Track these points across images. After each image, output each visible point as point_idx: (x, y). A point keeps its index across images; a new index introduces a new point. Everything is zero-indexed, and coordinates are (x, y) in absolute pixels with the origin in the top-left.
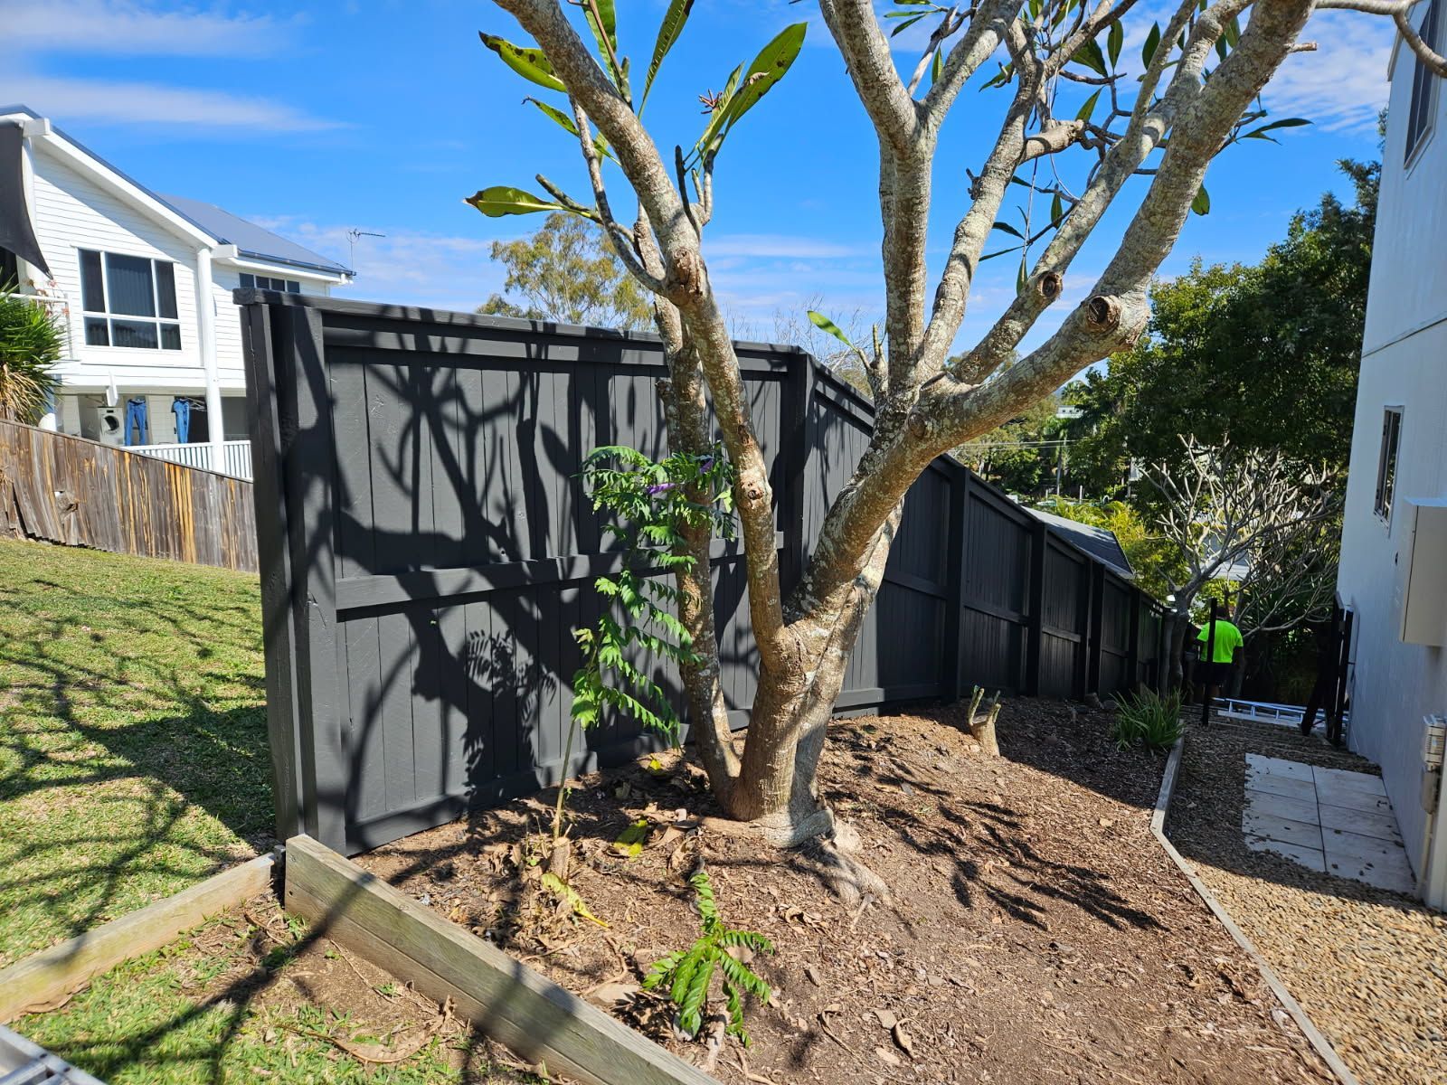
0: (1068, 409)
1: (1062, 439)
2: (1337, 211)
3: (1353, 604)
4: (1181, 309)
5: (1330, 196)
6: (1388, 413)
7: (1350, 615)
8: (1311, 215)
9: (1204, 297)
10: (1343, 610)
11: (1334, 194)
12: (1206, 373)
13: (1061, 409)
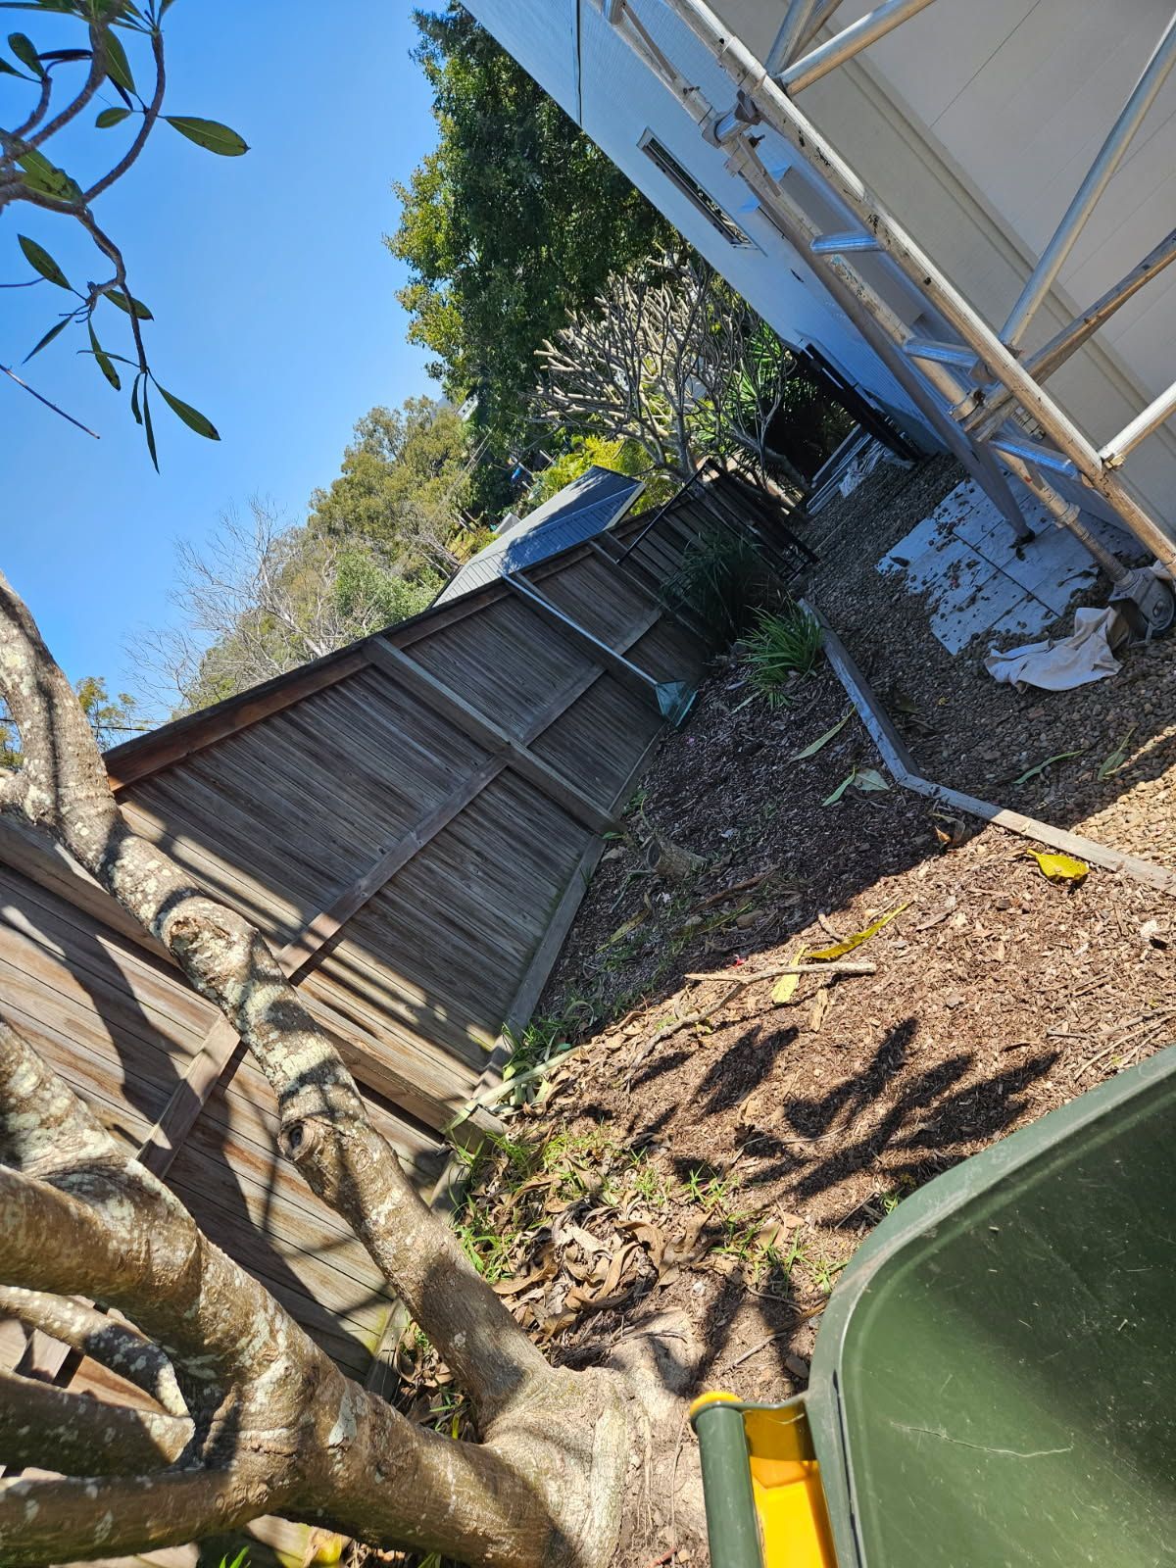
0: (465, 407)
1: (487, 432)
2: (439, 24)
3: (803, 336)
4: (430, 243)
5: (418, 15)
6: (646, 149)
7: (810, 348)
8: (423, 48)
9: (435, 213)
10: (803, 352)
11: (420, 9)
12: (506, 271)
13: (460, 412)
